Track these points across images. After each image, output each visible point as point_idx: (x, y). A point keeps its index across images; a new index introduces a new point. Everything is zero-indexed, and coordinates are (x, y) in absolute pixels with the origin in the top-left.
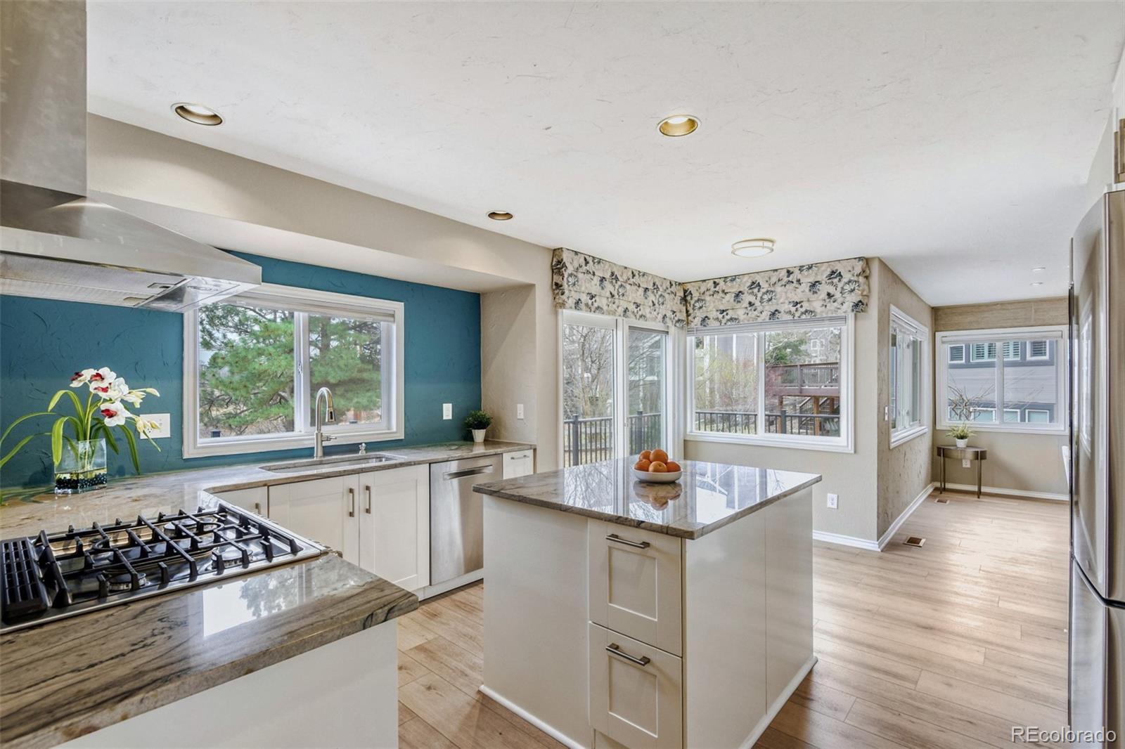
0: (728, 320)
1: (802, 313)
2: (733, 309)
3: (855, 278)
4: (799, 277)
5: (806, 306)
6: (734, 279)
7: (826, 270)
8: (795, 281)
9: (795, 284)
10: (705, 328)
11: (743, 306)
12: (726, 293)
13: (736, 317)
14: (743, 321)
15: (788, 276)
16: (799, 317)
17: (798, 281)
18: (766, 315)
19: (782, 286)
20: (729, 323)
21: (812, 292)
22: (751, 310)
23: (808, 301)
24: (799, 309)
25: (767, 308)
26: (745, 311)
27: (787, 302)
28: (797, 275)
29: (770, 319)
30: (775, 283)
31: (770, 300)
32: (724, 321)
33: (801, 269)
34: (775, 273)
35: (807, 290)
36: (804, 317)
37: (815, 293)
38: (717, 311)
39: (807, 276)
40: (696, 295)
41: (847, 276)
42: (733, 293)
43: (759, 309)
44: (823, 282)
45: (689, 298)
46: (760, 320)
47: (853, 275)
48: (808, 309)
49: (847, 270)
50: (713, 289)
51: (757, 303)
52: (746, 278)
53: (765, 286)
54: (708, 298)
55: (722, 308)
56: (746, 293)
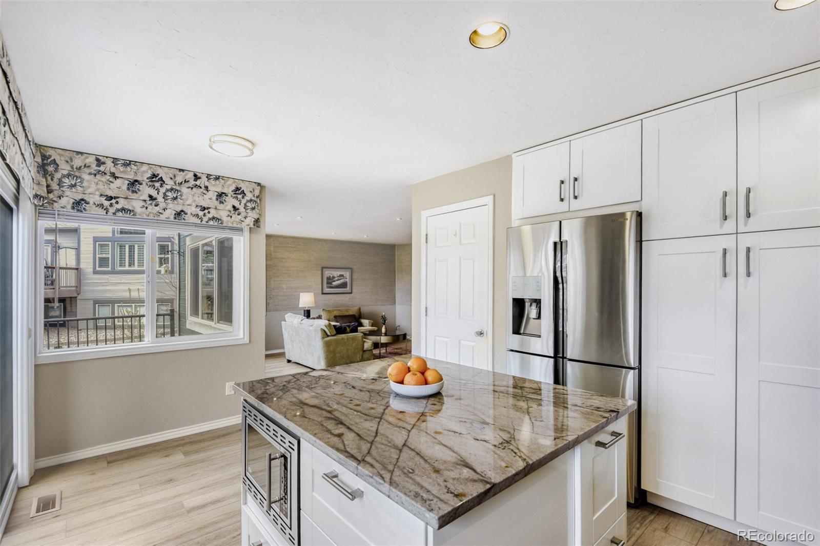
0: (118, 210)
1: (210, 219)
2: (126, 198)
3: (255, 199)
4: (207, 184)
5: (213, 213)
6: (129, 164)
7: (232, 185)
8: (203, 186)
9: (203, 190)
10: (80, 214)
11: (141, 198)
12: (116, 178)
13: (131, 208)
14: (140, 215)
15: (196, 180)
16: (207, 222)
17: (206, 187)
18: (169, 214)
19: (189, 188)
20: (120, 214)
21: (219, 202)
22: (151, 204)
23: (216, 208)
24: (207, 214)
25: (171, 206)
26: (143, 204)
27: (194, 204)
28: (203, 181)
29: (175, 218)
30: (181, 183)
31: (175, 199)
32: (112, 210)
33: (208, 177)
34: (182, 173)
35: (214, 198)
36: (211, 223)
37: (221, 202)
38: (101, 195)
39: (214, 185)
40: (64, 168)
41: (249, 196)
42: (127, 179)
43: (162, 205)
44: (229, 195)
45: (51, 168)
46: (162, 217)
47: (254, 196)
48: (215, 216)
49: (248, 189)
50: (94, 166)
51: (160, 199)
52: (144, 168)
53: (169, 184)
54: (86, 177)
55: (110, 193)
56: (144, 183)
